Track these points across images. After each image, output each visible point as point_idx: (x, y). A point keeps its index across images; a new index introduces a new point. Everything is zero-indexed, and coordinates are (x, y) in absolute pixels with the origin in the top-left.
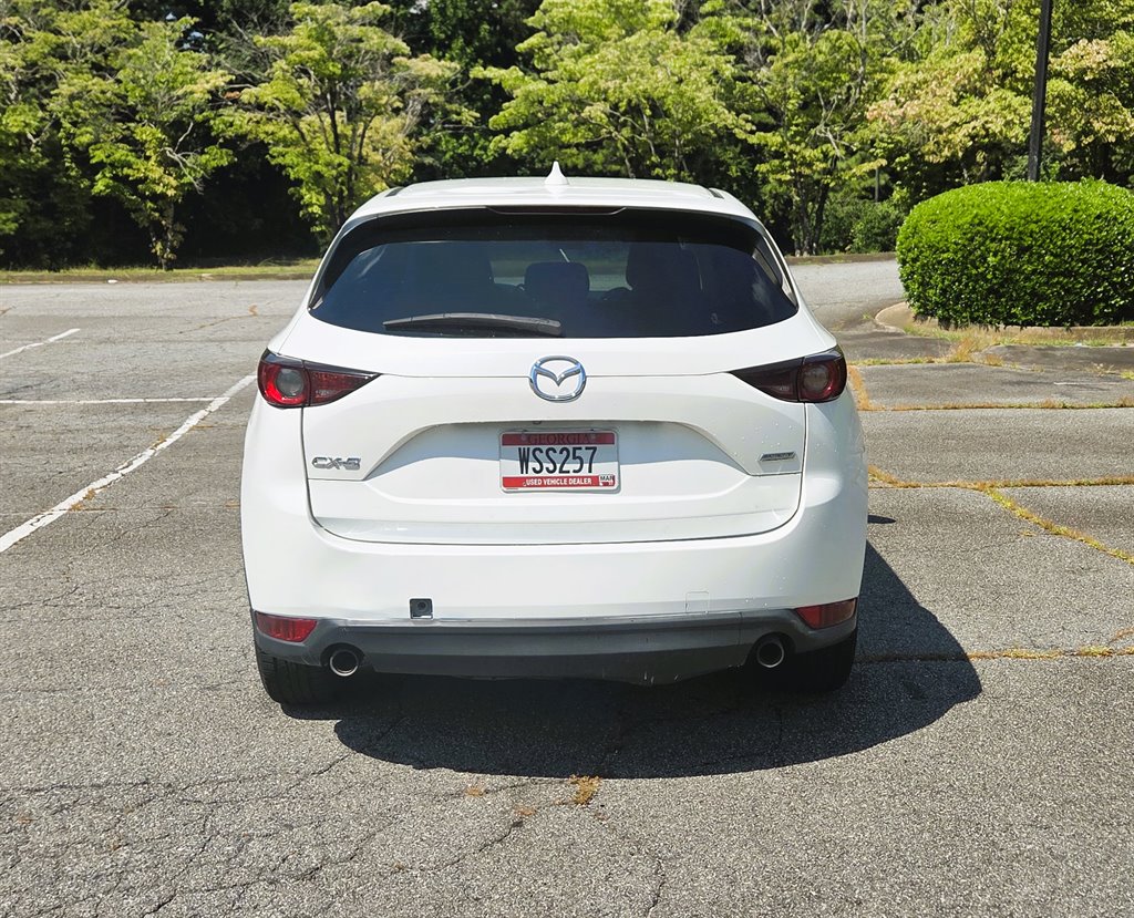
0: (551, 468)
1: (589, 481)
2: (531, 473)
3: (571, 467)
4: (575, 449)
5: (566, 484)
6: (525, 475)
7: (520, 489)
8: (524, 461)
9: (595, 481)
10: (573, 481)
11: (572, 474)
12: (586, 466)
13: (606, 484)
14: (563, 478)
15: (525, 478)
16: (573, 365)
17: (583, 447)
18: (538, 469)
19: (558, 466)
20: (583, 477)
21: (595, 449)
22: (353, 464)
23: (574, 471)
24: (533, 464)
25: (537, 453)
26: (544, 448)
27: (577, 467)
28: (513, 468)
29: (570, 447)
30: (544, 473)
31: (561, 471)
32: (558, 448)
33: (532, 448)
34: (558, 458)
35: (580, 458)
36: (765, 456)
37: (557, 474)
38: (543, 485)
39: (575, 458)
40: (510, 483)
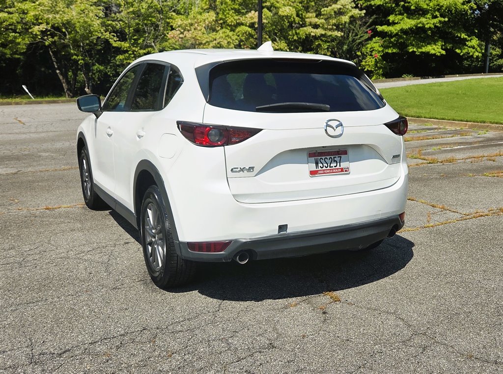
0: (326, 166)
1: (340, 170)
2: (320, 169)
3: (333, 165)
4: (334, 158)
5: (332, 172)
6: (317, 169)
7: (316, 175)
8: (317, 164)
9: (342, 170)
10: (334, 171)
11: (334, 168)
12: (338, 164)
13: (346, 171)
14: (331, 169)
15: (318, 171)
16: (339, 123)
17: (337, 156)
18: (322, 166)
19: (329, 165)
20: (338, 169)
21: (341, 157)
22: (251, 169)
23: (335, 167)
24: (320, 165)
25: (321, 160)
26: (323, 158)
27: (335, 165)
28: (313, 167)
29: (332, 157)
30: (324, 168)
31: (330, 167)
32: (328, 157)
33: (319, 158)
34: (328, 161)
35: (336, 161)
36: (394, 156)
37: (329, 168)
38: (324, 173)
39: (334, 161)
40: (313, 173)
